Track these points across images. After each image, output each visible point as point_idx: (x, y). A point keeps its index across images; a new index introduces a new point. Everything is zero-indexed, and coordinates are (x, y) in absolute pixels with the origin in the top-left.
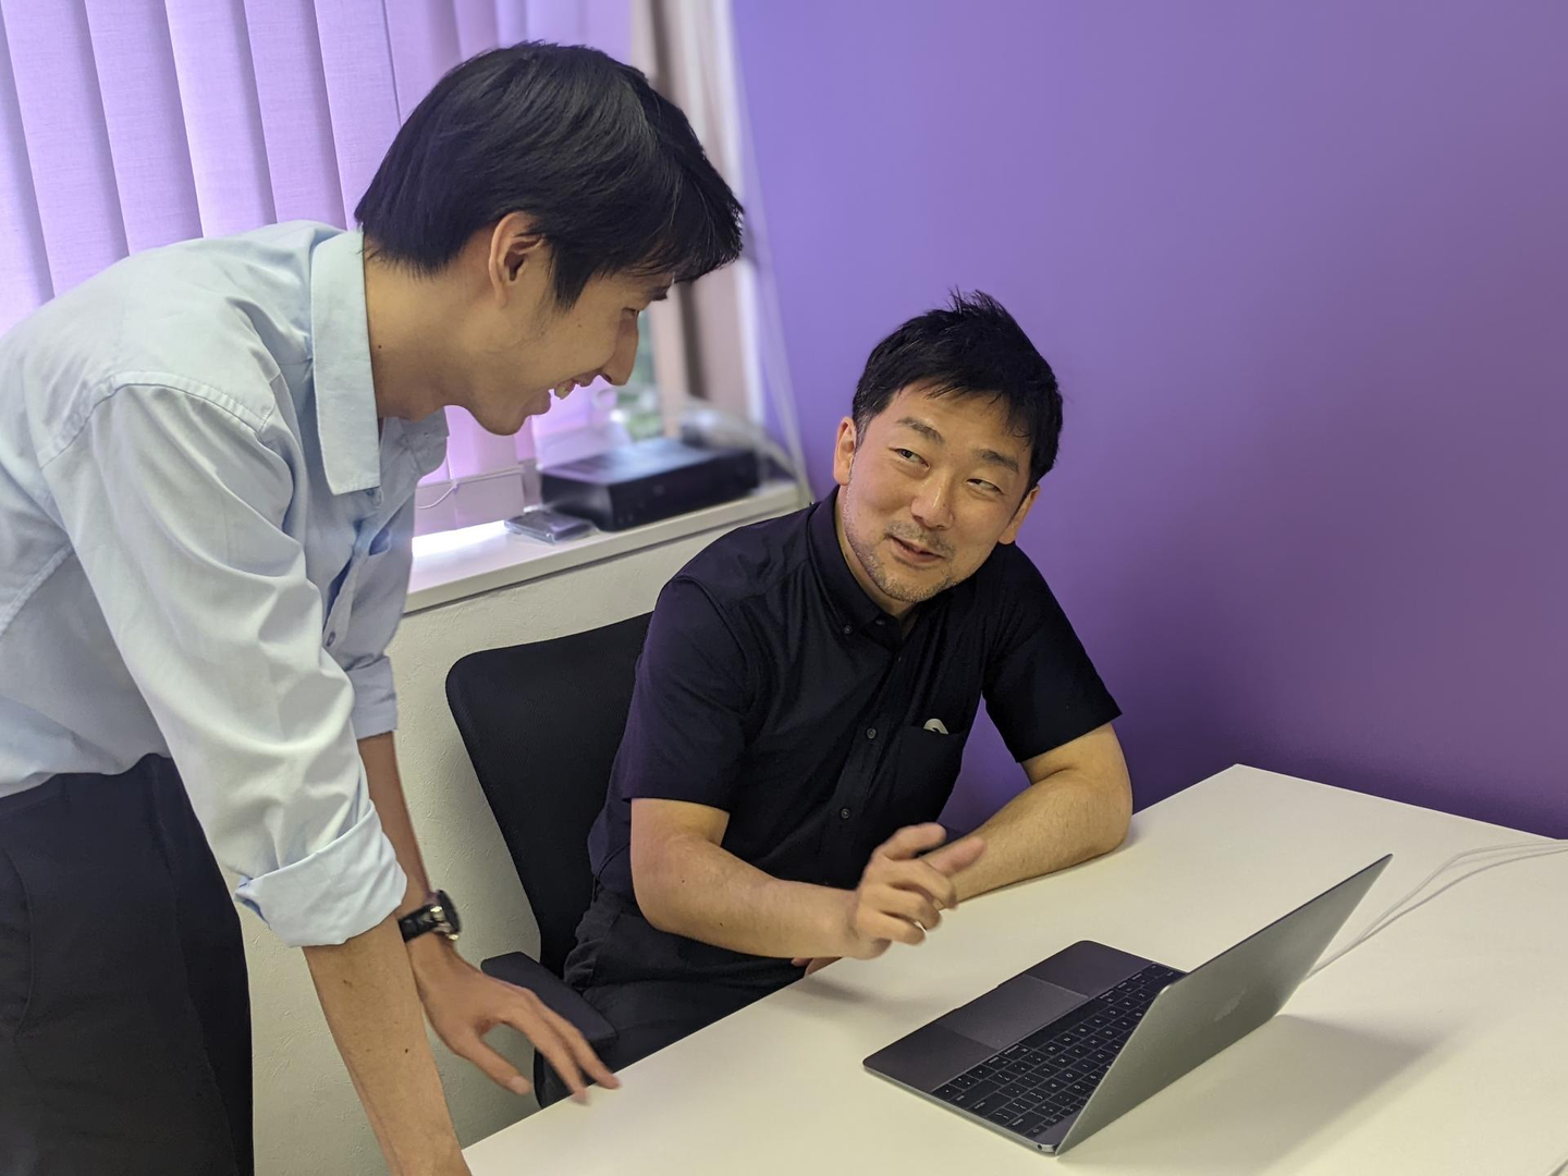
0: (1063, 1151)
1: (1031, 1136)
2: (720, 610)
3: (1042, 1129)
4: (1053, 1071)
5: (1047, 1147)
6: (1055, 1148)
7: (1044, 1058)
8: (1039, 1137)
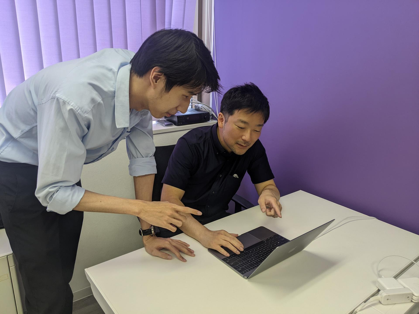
0: (250, 278)
1: (242, 274)
2: (189, 145)
3: (245, 272)
4: (250, 257)
5: (246, 277)
6: (248, 277)
7: (249, 254)
8: (244, 274)
